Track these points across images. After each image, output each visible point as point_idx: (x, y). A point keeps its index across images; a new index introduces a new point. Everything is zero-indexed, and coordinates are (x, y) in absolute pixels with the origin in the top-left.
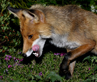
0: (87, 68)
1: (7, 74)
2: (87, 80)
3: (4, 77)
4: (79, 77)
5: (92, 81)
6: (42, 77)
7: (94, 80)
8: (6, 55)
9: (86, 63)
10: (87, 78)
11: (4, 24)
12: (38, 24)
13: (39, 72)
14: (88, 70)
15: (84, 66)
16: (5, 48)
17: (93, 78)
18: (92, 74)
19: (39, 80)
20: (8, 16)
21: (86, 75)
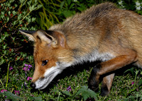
0: (129, 82)
1: (26, 88)
2: (130, 97)
3: (21, 93)
4: (119, 94)
5: (136, 99)
6: (72, 93)
7: (139, 98)
8: (24, 64)
9: (128, 76)
10: (129, 95)
11: (23, 24)
12: (57, 48)
13: (68, 86)
14: (131, 85)
15: (126, 79)
16: (24, 55)
17: (137, 95)
18: (136, 90)
19: (67, 96)
20: (28, 14)
21: (128, 92)
